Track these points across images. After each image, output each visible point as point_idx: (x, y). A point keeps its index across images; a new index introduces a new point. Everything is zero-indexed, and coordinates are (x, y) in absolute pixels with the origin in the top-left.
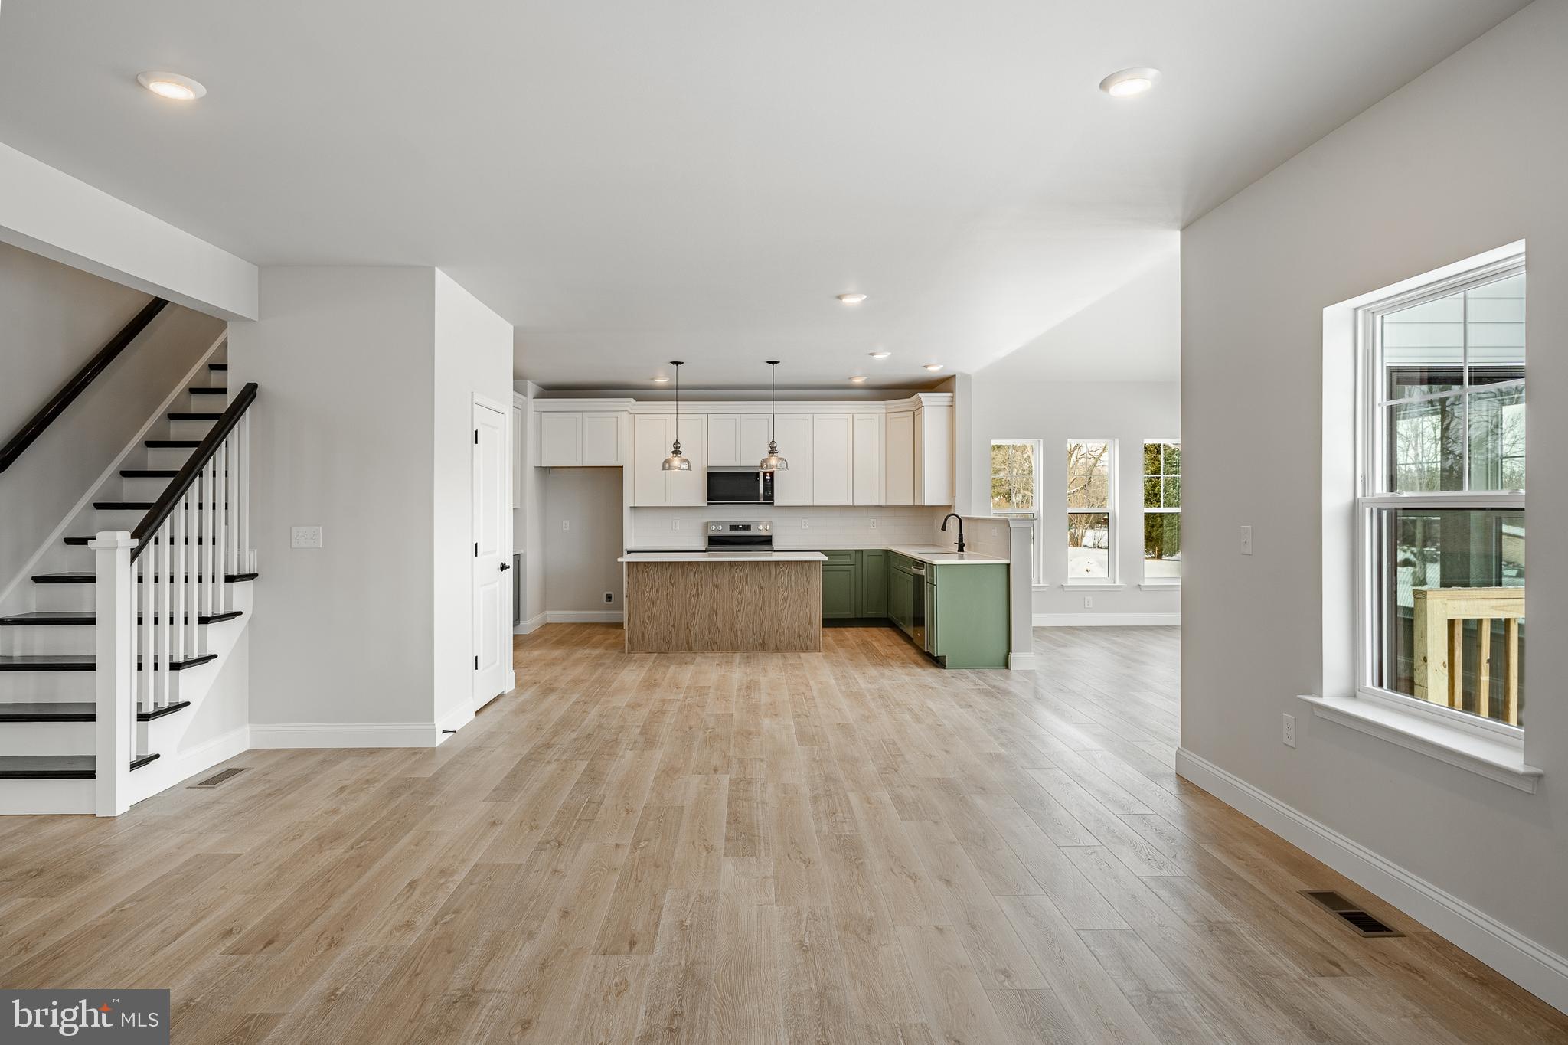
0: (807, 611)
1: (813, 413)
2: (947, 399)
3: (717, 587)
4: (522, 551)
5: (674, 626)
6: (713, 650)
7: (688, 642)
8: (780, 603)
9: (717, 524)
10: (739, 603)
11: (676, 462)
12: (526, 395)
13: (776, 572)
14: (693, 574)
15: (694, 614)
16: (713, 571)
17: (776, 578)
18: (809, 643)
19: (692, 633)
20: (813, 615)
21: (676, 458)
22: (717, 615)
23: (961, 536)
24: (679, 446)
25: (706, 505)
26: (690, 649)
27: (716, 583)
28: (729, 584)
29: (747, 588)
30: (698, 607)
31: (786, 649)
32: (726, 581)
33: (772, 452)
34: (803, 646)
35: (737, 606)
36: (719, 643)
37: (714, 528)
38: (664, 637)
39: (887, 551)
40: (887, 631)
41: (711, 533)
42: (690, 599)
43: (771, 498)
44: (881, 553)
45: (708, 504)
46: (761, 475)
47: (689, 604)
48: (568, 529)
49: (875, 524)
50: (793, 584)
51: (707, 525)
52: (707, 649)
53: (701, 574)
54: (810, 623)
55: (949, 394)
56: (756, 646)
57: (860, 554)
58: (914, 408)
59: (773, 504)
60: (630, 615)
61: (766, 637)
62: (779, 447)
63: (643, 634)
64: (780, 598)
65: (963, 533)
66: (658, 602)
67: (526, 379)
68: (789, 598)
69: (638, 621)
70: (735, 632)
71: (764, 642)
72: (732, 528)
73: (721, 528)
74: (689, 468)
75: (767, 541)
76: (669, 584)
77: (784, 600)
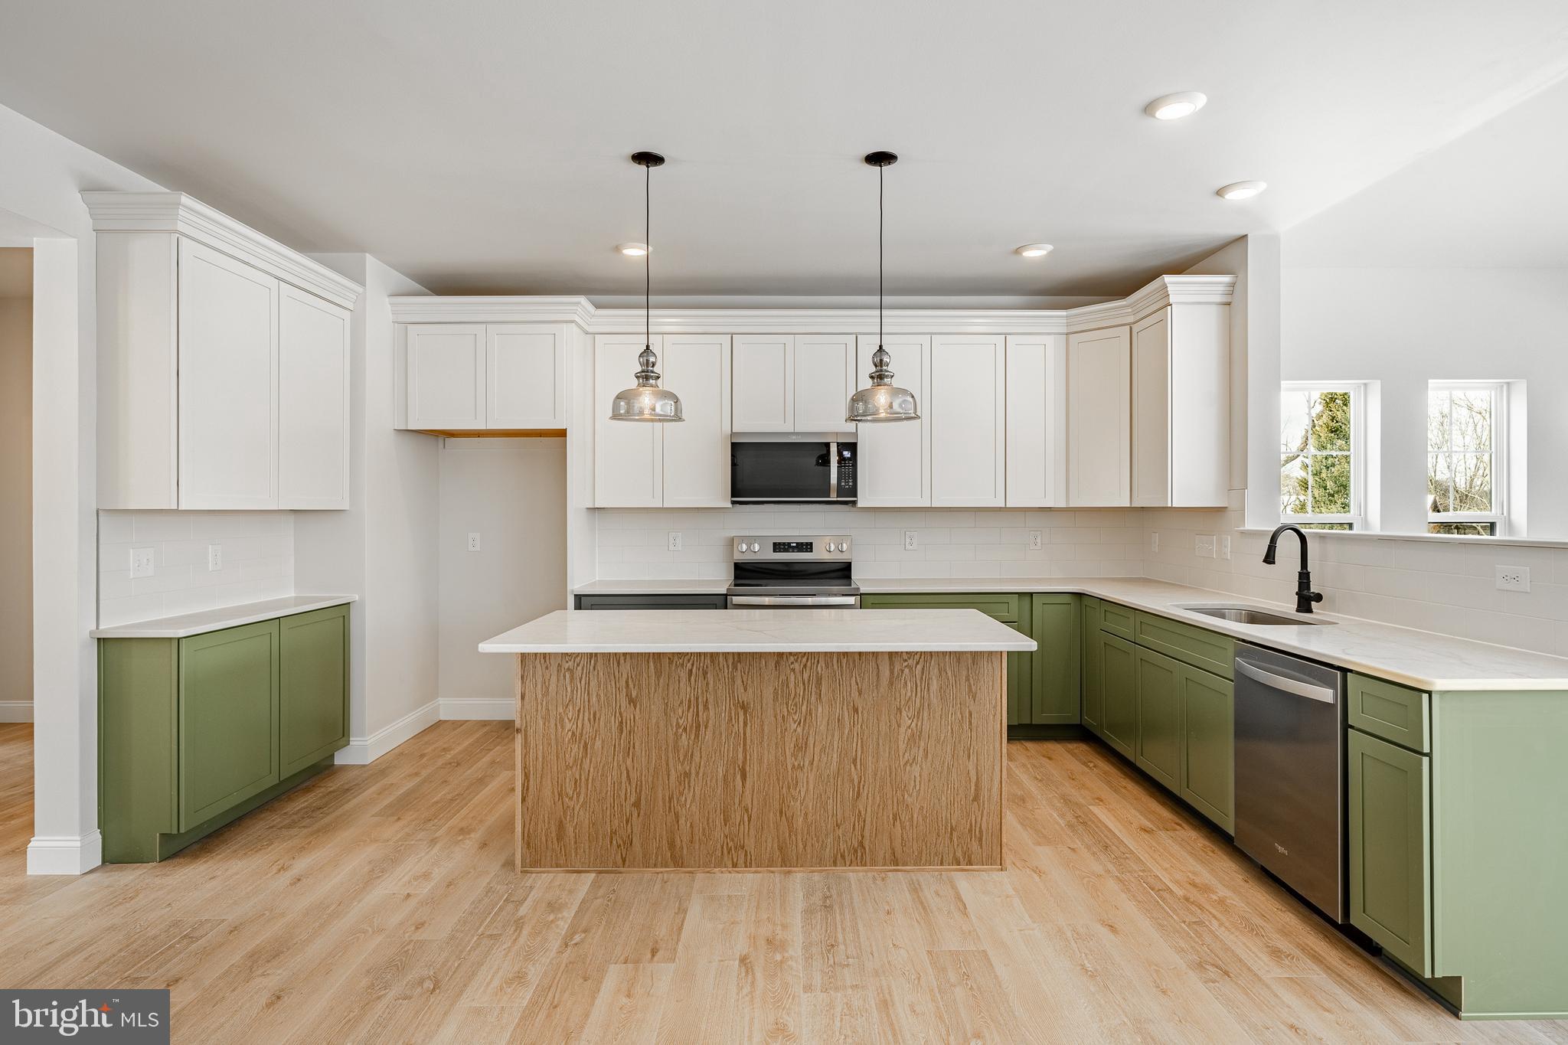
0: (971, 767)
1: (931, 334)
2: (1221, 288)
3: (744, 707)
4: (357, 597)
5: (637, 804)
6: (735, 865)
7: (672, 845)
8: (902, 746)
9: (750, 540)
10: (801, 747)
11: (646, 400)
12: (363, 283)
13: (892, 672)
14: (684, 674)
15: (687, 775)
16: (735, 667)
17: (891, 683)
18: (975, 846)
19: (682, 821)
20: (985, 777)
21: (647, 391)
22: (744, 777)
23: (1304, 578)
24: (652, 359)
25: (730, 506)
26: (677, 861)
27: (743, 697)
28: (775, 699)
29: (821, 711)
30: (697, 758)
31: (917, 862)
32: (769, 694)
33: (880, 376)
34: (959, 854)
35: (793, 755)
36: (750, 844)
37: (744, 547)
38: (614, 833)
39: (1079, 596)
40: (1081, 748)
41: (739, 557)
42: (677, 737)
43: (853, 492)
44: (1067, 599)
45: (733, 503)
46: (834, 449)
47: (676, 748)
48: (478, 548)
49: (1039, 540)
50: (934, 701)
51: (731, 543)
52: (720, 864)
53: (705, 673)
54: (976, 798)
55: (1226, 279)
56: (843, 857)
57: (1027, 600)
58: (1131, 319)
59: (854, 503)
60: (526, 776)
61: (867, 834)
62: (894, 364)
63: (561, 826)
64: (903, 734)
65: (1311, 567)
66: (598, 743)
67: (363, 250)
68: (925, 734)
69: (547, 792)
70: (790, 822)
71: (861, 844)
72: (778, 547)
73: (757, 547)
74: (677, 418)
75: (842, 572)
76: (624, 702)
77: (913, 740)
